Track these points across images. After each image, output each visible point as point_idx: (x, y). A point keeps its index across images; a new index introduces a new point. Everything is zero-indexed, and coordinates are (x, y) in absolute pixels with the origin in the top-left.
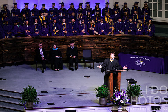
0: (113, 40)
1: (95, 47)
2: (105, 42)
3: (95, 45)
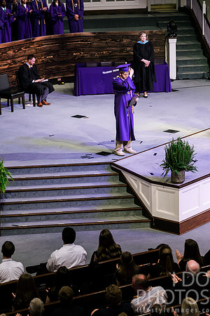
0: (32, 48)
1: (10, 64)
2: (23, 54)
3: (9, 61)
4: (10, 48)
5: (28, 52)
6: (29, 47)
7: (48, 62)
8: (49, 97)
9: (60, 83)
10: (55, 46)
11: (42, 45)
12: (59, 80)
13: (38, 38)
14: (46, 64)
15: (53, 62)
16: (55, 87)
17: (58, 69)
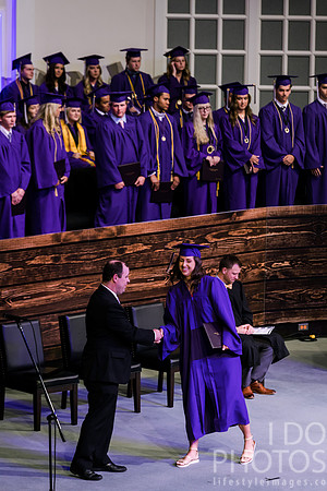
0: (235, 239)
4: (174, 233)
5: (224, 248)
6: (226, 235)
7: (275, 278)
8: (273, 374)
9: (303, 336)
10: (296, 237)
11: (263, 231)
12: (303, 327)
13: (252, 213)
14: (270, 282)
15: (288, 279)
16: (292, 345)
17: (302, 298)
